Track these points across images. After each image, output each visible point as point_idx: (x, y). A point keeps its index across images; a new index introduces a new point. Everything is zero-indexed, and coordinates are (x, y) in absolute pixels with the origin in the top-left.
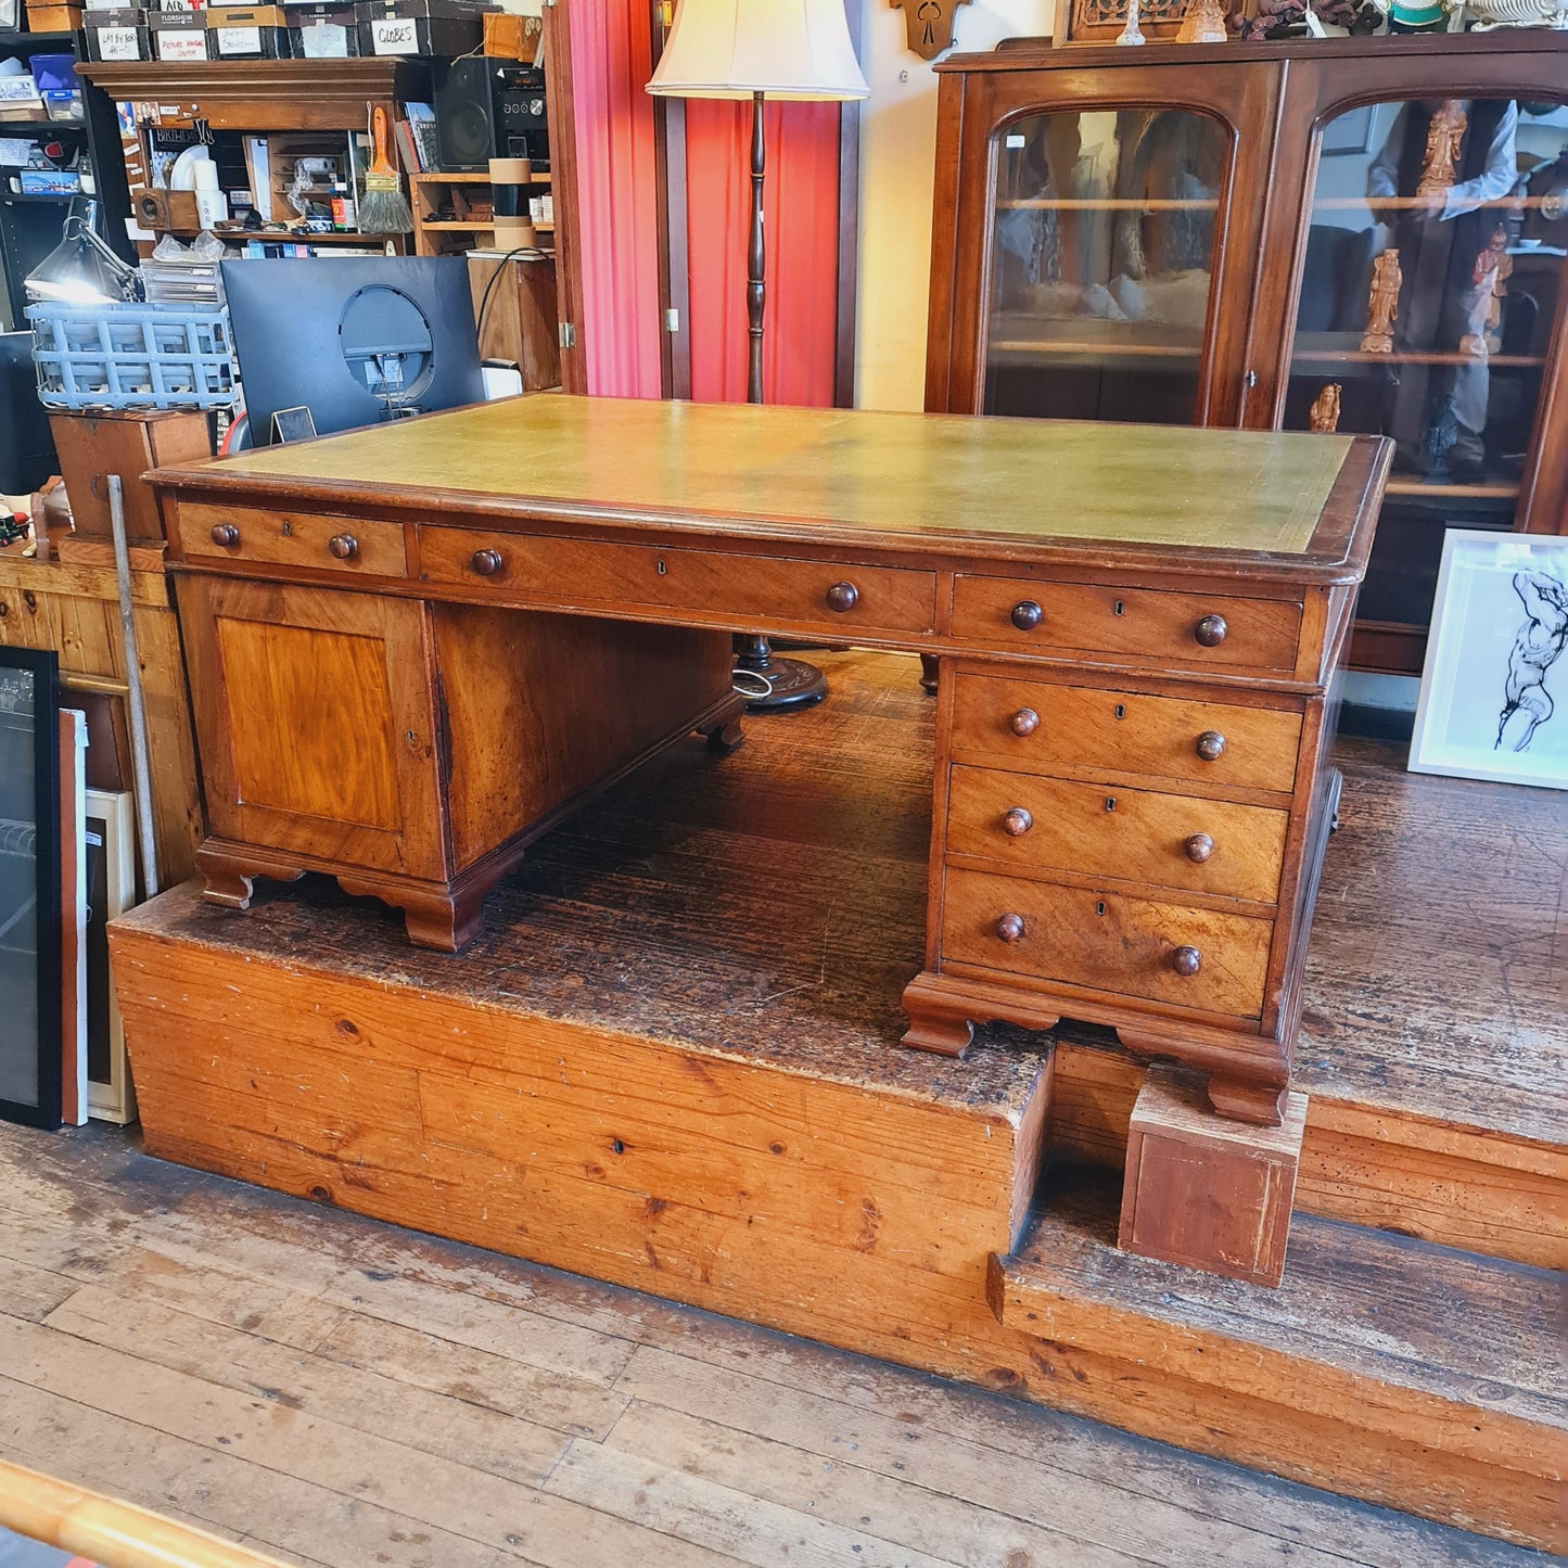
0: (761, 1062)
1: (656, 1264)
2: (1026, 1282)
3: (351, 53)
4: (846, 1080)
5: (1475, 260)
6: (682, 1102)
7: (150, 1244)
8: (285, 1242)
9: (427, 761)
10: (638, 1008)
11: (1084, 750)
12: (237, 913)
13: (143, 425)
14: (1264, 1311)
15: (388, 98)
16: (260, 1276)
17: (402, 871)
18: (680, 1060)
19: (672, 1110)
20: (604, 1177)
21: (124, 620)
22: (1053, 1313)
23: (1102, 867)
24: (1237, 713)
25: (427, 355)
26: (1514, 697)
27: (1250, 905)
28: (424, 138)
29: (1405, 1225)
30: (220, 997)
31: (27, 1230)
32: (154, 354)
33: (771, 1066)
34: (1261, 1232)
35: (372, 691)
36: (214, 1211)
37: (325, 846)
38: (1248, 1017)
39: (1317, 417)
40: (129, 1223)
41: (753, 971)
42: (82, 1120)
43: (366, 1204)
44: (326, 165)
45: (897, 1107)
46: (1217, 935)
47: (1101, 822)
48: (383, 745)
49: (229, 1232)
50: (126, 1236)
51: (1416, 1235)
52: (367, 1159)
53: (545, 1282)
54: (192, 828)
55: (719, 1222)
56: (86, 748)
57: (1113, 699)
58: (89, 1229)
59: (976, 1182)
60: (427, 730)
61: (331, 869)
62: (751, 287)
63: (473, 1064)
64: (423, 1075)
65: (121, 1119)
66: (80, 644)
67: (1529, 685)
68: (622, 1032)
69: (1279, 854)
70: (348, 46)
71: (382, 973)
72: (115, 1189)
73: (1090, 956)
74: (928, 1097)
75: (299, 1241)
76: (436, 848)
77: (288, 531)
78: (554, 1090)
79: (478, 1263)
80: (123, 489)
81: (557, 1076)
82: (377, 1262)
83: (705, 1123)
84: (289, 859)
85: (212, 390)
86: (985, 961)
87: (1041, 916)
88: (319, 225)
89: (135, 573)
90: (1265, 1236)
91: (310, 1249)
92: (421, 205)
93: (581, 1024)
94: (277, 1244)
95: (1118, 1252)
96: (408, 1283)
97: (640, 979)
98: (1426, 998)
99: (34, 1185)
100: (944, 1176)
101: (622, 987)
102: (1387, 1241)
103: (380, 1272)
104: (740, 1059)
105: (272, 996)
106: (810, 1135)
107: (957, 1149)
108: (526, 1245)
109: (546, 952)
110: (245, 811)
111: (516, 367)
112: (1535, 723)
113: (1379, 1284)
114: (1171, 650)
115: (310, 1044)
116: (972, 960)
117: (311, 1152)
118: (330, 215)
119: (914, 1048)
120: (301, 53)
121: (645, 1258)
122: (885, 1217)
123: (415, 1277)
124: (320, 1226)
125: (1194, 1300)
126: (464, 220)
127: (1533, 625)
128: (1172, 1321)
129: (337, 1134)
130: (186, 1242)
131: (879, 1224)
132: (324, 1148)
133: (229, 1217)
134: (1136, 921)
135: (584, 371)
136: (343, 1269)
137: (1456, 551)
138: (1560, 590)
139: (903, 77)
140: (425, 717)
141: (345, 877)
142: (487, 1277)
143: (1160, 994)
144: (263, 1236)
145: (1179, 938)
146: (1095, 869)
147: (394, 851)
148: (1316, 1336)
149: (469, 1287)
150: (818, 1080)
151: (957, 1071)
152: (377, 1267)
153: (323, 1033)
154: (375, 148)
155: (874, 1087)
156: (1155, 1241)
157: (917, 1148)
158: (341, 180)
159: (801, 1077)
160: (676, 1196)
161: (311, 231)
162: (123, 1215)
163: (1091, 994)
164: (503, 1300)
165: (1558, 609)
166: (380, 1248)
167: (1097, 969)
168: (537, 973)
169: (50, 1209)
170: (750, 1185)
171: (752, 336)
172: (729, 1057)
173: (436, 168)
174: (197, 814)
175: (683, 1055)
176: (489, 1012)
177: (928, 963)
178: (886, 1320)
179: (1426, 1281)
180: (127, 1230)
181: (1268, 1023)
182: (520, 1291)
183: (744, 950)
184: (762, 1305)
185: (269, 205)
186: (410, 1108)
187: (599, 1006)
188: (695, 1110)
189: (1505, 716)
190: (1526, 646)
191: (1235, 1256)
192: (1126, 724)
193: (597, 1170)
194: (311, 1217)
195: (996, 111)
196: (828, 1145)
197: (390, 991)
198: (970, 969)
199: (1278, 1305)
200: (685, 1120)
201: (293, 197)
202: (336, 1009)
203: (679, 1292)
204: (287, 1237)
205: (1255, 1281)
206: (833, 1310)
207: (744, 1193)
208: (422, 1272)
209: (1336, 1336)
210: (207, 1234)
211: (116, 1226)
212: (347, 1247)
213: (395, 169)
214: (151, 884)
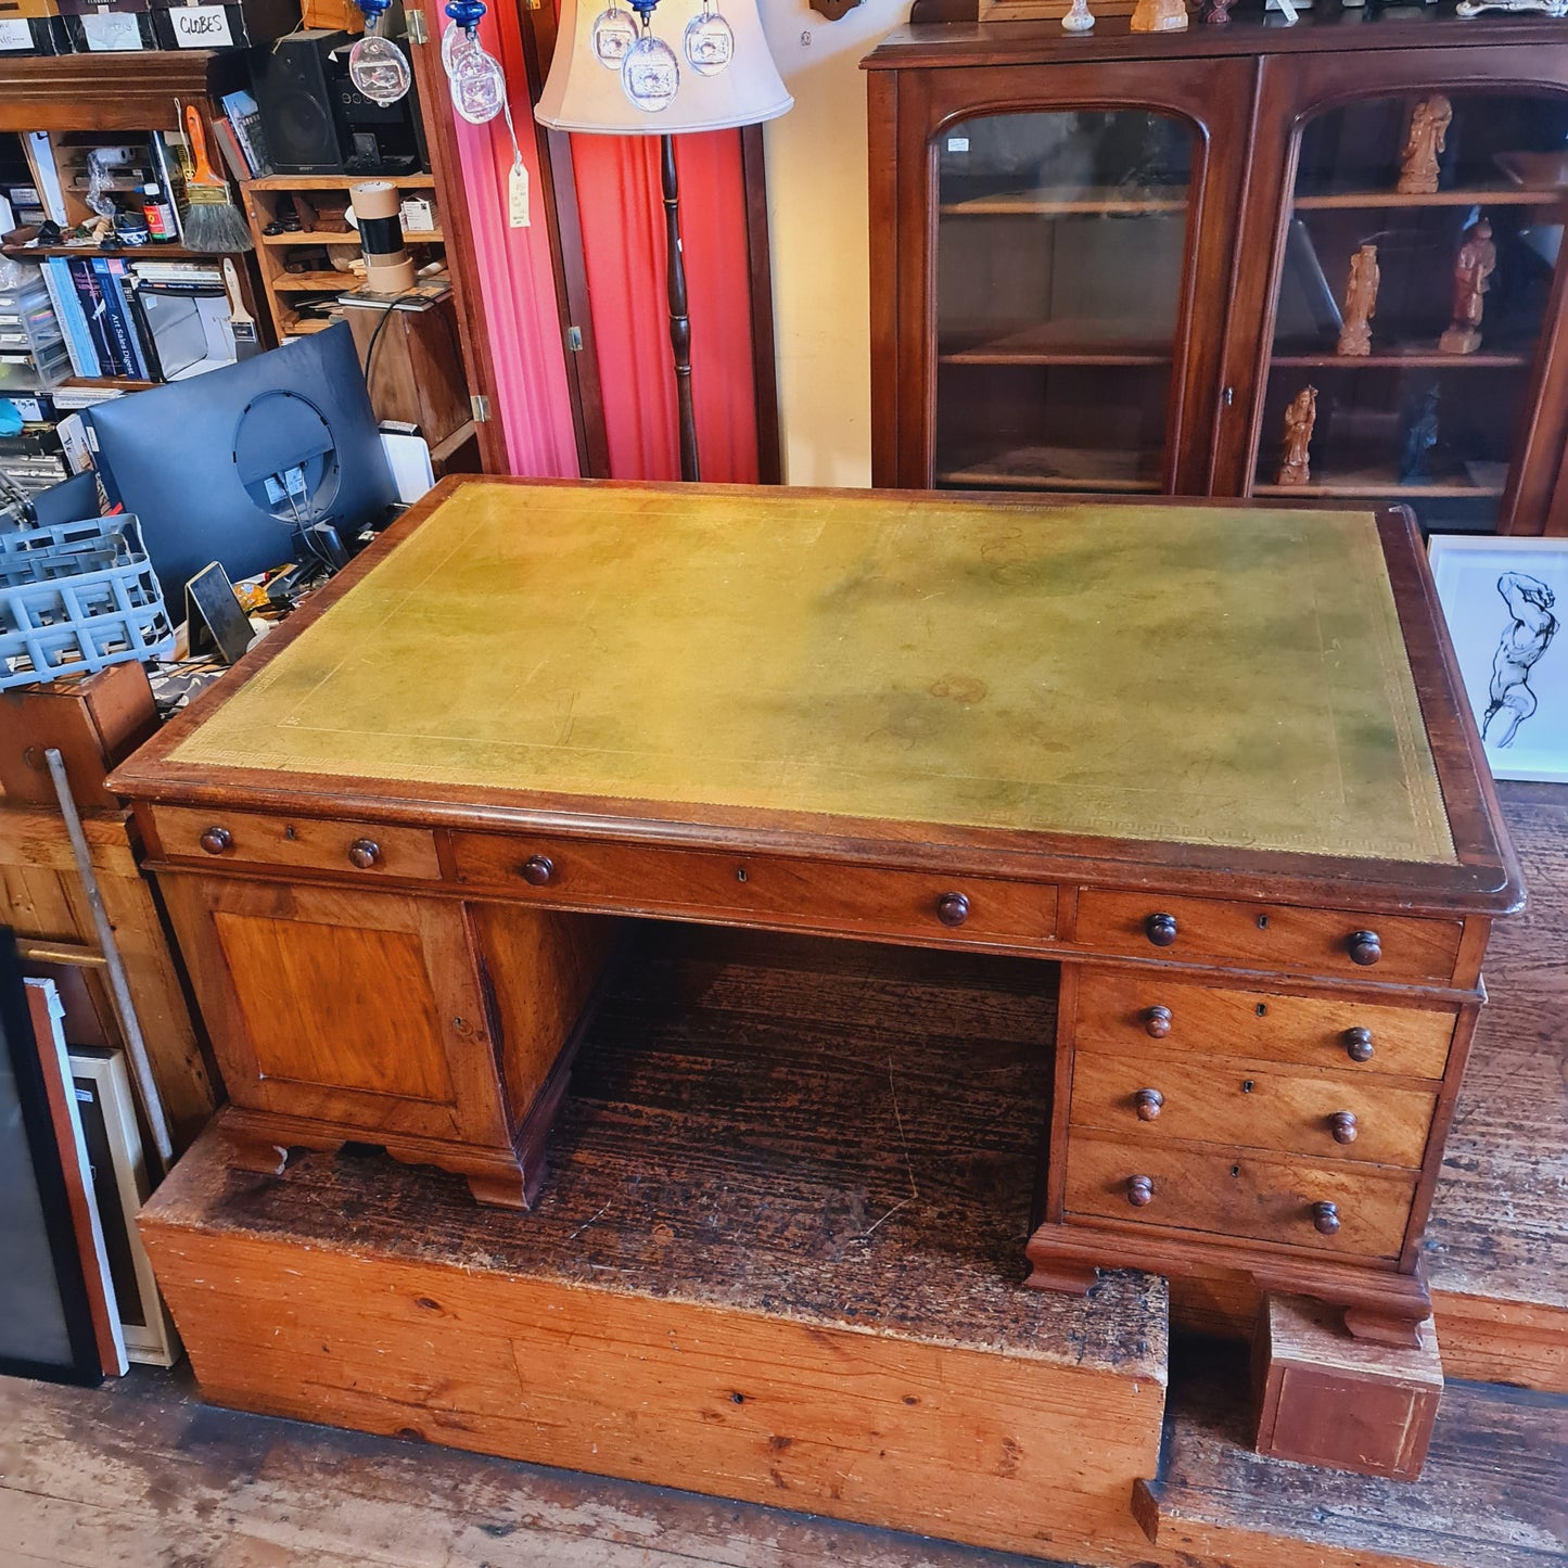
0: (890, 1332)
1: (781, 1485)
2: (1181, 1515)
3: (147, 44)
4: (984, 1346)
5: (1457, 255)
6: (807, 1365)
7: (246, 1527)
8: (388, 1501)
9: (479, 1044)
10: (742, 1267)
11: (1221, 1040)
12: (275, 1183)
13: (80, 700)
14: (1412, 1515)
15: (202, 94)
16: (377, 1553)
17: (459, 1139)
18: (803, 1333)
19: (795, 1371)
20: (723, 1420)
21: (91, 898)
22: (1209, 1538)
23: (1238, 1138)
24: (1387, 1012)
25: (329, 456)
26: (1498, 696)
27: (1393, 1170)
28: (250, 138)
29: (1514, 1380)
30: (279, 1279)
31: (112, 1529)
32: (79, 620)
33: (903, 1337)
34: (1403, 1441)
35: (409, 980)
36: (302, 1470)
37: (367, 1116)
38: (1387, 1258)
39: (1292, 422)
40: (215, 1501)
41: (842, 1189)
42: (124, 1369)
43: (463, 1442)
44: (123, 155)
45: (1037, 1369)
46: (1356, 1193)
47: (1238, 1101)
48: (426, 1028)
49: (326, 1497)
50: (218, 1519)
51: (1525, 1386)
52: (459, 1406)
53: (668, 1510)
54: (194, 1072)
55: (850, 1455)
56: (62, 1018)
57: (1255, 999)
58: (177, 1517)
59: (1121, 1426)
60: (477, 1017)
61: (379, 1139)
62: (674, 325)
63: (572, 1334)
64: (516, 1343)
65: (165, 1361)
66: (31, 906)
67: (1513, 684)
68: (737, 1308)
69: (1425, 1128)
70: (142, 36)
71: (460, 1255)
72: (187, 1457)
73: (1223, 1209)
74: (1071, 1359)
75: (400, 1497)
76: (497, 1119)
77: (292, 834)
78: (662, 1355)
79: (595, 1495)
80: (66, 763)
81: (669, 1344)
82: (493, 1512)
83: (834, 1381)
84: (328, 1130)
85: (135, 605)
86: (1111, 1213)
87: (1171, 1177)
88: (134, 237)
89: (93, 846)
90: (1407, 1444)
91: (417, 1506)
92: (258, 215)
93: (692, 1302)
94: (380, 1505)
95: (1256, 1458)
96: (530, 1534)
97: (730, 1220)
98: (1501, 1125)
99: (97, 1465)
100: (1088, 1421)
101: (716, 1238)
102: (1501, 1398)
103: (499, 1524)
104: (868, 1330)
105: (339, 1278)
106: (948, 1392)
107: (1102, 1402)
108: (641, 1472)
109: (620, 1191)
110: (270, 1086)
111: (418, 433)
112: (1519, 719)
113: (1503, 1457)
114: (1318, 959)
115: (387, 1318)
116: (1099, 1212)
117: (395, 1401)
118: (144, 224)
119: (1038, 1290)
120: (83, 46)
121: (770, 1480)
122: (1025, 1451)
123: (534, 1524)
124: (419, 1472)
125: (1343, 1513)
126: (312, 230)
127: (1517, 626)
128: (1330, 1543)
129: (424, 1387)
130: (285, 1518)
131: (1020, 1457)
132: (412, 1399)
133: (318, 1476)
134: (1272, 1182)
135: (503, 442)
136: (458, 1528)
137: (1442, 559)
138: (1545, 592)
139: (805, 40)
140: (475, 1006)
141: (394, 1145)
142: (608, 1512)
143: (1294, 1240)
144: (362, 1496)
145: (1313, 1194)
146: (1229, 1140)
147: (448, 1122)
148: (1465, 1538)
149: (594, 1529)
150: (955, 1349)
151: (1089, 1315)
152: (492, 1518)
153: (401, 1308)
154: (190, 147)
155: (1013, 1352)
156: (1294, 1446)
157: (1060, 1400)
158: (149, 179)
159: (936, 1346)
160: (802, 1435)
161: (125, 244)
162: (208, 1493)
163: (1223, 1239)
164: (632, 1540)
165: (1542, 609)
166: (489, 1492)
167: (1227, 1220)
168: (620, 1226)
169: (126, 1497)
170: (882, 1425)
171: (680, 376)
172: (857, 1329)
173: (269, 169)
174: (198, 1061)
175: (805, 1327)
176: (587, 1291)
177: (1049, 1216)
178: (1027, 1526)
179: (1546, 1444)
180: (218, 1512)
181: (1405, 1264)
182: (646, 1526)
183: (822, 1156)
184: (896, 1515)
185: (62, 207)
186: (505, 1367)
187: (703, 1272)
188: (821, 1371)
189: (1489, 714)
190: (1510, 647)
191: (1377, 1460)
192: (1267, 1020)
193: (715, 1416)
194: (406, 1461)
195: (935, 112)
196: (967, 1398)
197: (474, 1274)
198: (1094, 1220)
199: (1420, 1504)
200: (810, 1379)
201: (92, 200)
202: (413, 1289)
203: (808, 1506)
204: (389, 1494)
205: (1397, 1479)
206: (971, 1518)
207: (875, 1434)
208: (541, 1516)
209: (1484, 1536)
210: (303, 1503)
211: (204, 1509)
212: (454, 1495)
213: (220, 176)
214: (165, 1149)
